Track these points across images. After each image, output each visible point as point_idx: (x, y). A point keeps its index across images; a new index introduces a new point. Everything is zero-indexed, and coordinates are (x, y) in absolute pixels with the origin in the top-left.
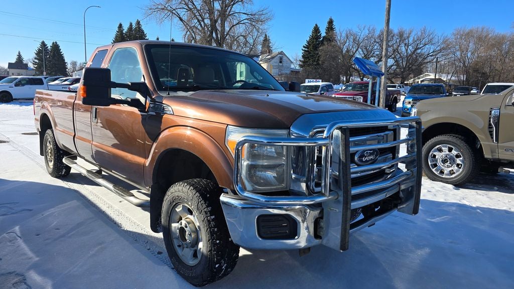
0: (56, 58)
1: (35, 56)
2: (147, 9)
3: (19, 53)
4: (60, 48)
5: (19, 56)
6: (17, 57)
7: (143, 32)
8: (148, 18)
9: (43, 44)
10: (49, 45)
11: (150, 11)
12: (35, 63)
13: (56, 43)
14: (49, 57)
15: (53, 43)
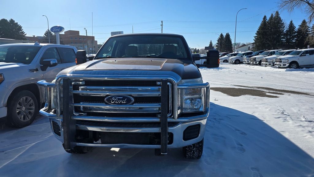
0: (227, 42)
1: (217, 42)
2: (282, 2)
3: (211, 41)
4: (230, 36)
5: (211, 43)
6: (209, 43)
7: (280, 18)
8: (282, 9)
9: (222, 35)
10: (224, 35)
11: (284, 4)
12: (217, 46)
13: (228, 33)
14: (224, 42)
15: (227, 34)
